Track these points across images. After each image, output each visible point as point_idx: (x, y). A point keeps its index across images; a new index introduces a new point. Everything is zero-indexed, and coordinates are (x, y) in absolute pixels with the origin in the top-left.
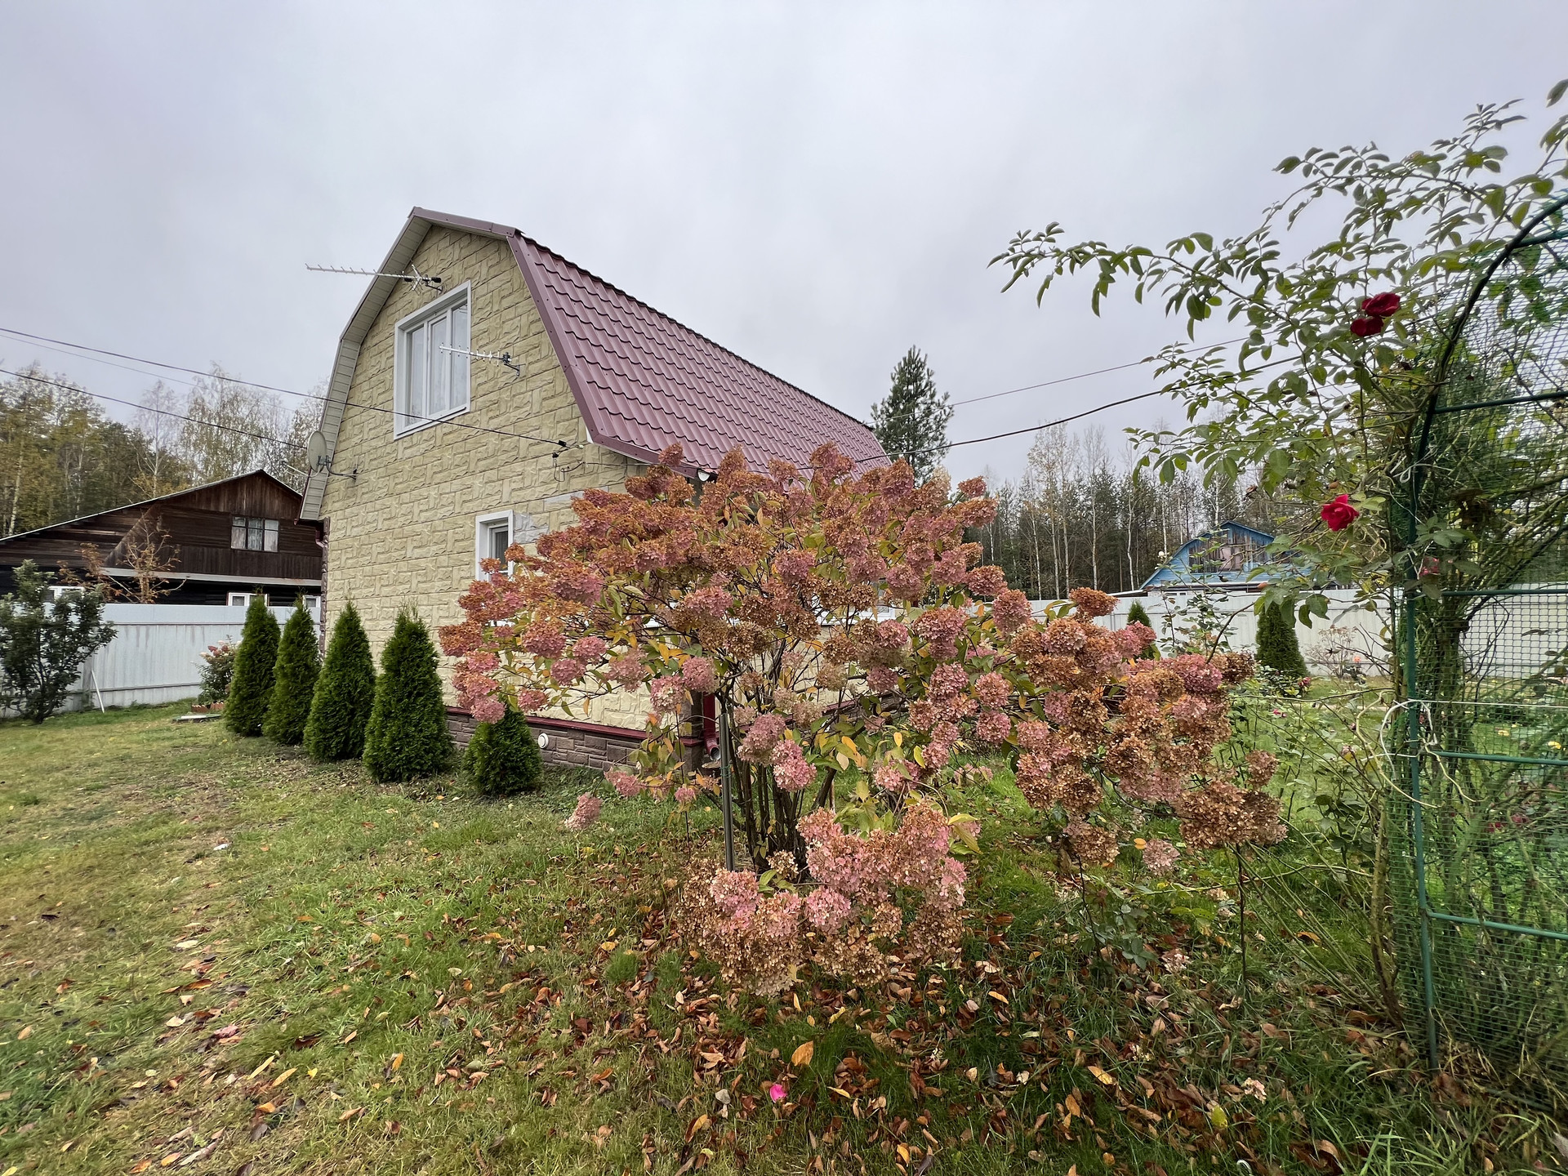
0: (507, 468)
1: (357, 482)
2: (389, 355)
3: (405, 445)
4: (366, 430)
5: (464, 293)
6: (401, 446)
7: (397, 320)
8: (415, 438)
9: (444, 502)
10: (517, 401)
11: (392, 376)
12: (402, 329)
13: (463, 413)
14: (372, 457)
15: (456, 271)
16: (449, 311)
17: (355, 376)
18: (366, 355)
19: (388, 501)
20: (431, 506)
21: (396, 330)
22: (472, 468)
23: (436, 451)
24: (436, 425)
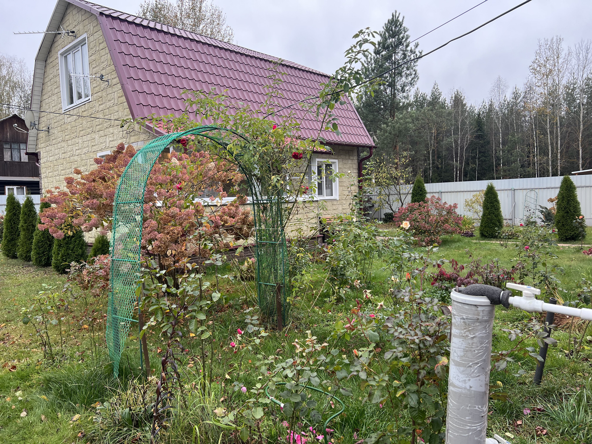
0: (107, 130)
1: (50, 134)
2: (57, 68)
3: (68, 116)
4: (51, 107)
5: (84, 40)
6: (66, 116)
7: (59, 50)
8: (71, 113)
9: (85, 146)
10: (109, 97)
11: (59, 80)
12: (62, 54)
13: (89, 102)
14: (55, 121)
15: (80, 27)
16: (80, 47)
17: (44, 78)
18: (48, 68)
19: (63, 144)
20: (80, 148)
21: (59, 55)
22: (94, 129)
23: (80, 120)
24: (79, 107)
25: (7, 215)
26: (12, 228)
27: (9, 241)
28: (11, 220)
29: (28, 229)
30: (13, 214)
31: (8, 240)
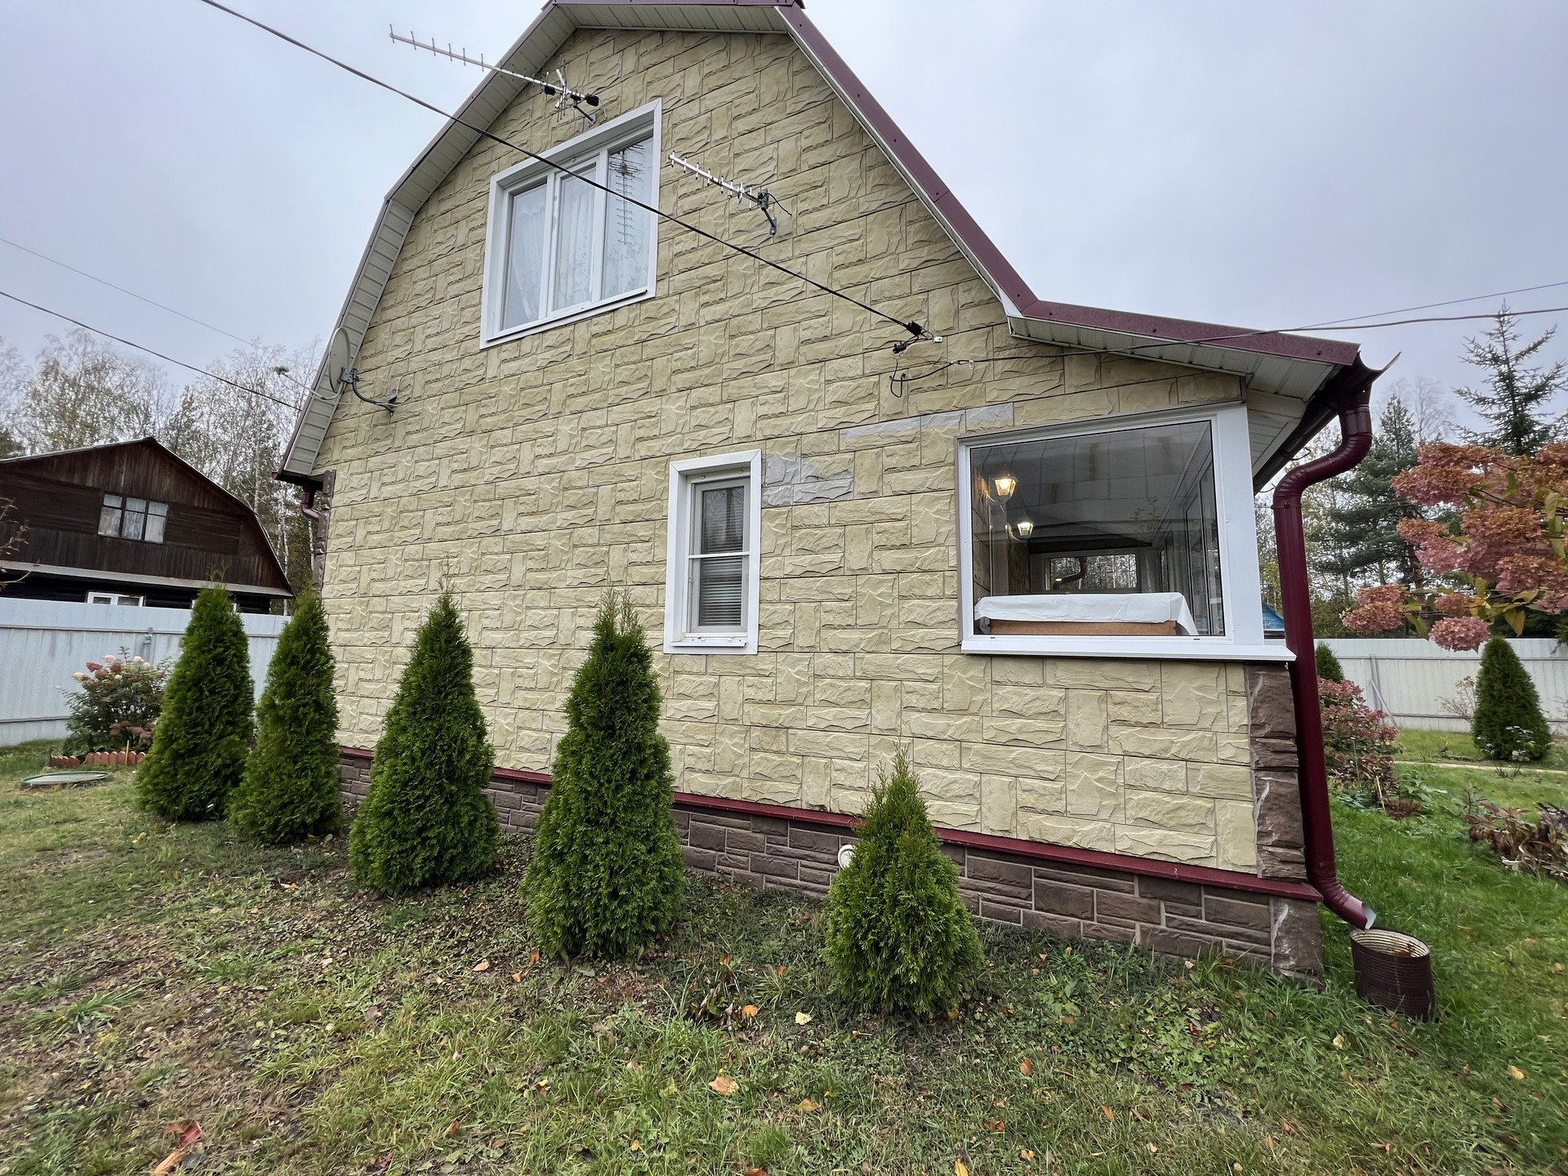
0: (747, 381)
1: (395, 417)
2: (475, 225)
3: (504, 356)
4: (421, 337)
5: (648, 119)
6: (494, 357)
7: (494, 172)
8: (526, 346)
9: (592, 441)
11: (480, 254)
12: (502, 186)
13: (641, 300)
14: (429, 377)
15: (629, 88)
16: (604, 154)
17: (400, 262)
18: (426, 229)
19: (462, 443)
20: (562, 447)
21: (493, 187)
22: (658, 385)
23: (574, 361)
24: (575, 323)
25: (186, 661)
26: (199, 709)
27: (177, 756)
28: (200, 680)
29: (296, 720)
30: (214, 658)
31: (176, 751)
